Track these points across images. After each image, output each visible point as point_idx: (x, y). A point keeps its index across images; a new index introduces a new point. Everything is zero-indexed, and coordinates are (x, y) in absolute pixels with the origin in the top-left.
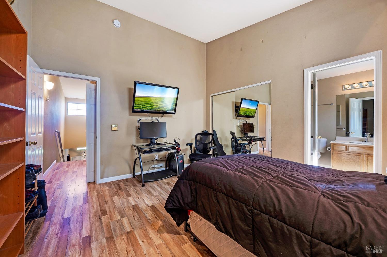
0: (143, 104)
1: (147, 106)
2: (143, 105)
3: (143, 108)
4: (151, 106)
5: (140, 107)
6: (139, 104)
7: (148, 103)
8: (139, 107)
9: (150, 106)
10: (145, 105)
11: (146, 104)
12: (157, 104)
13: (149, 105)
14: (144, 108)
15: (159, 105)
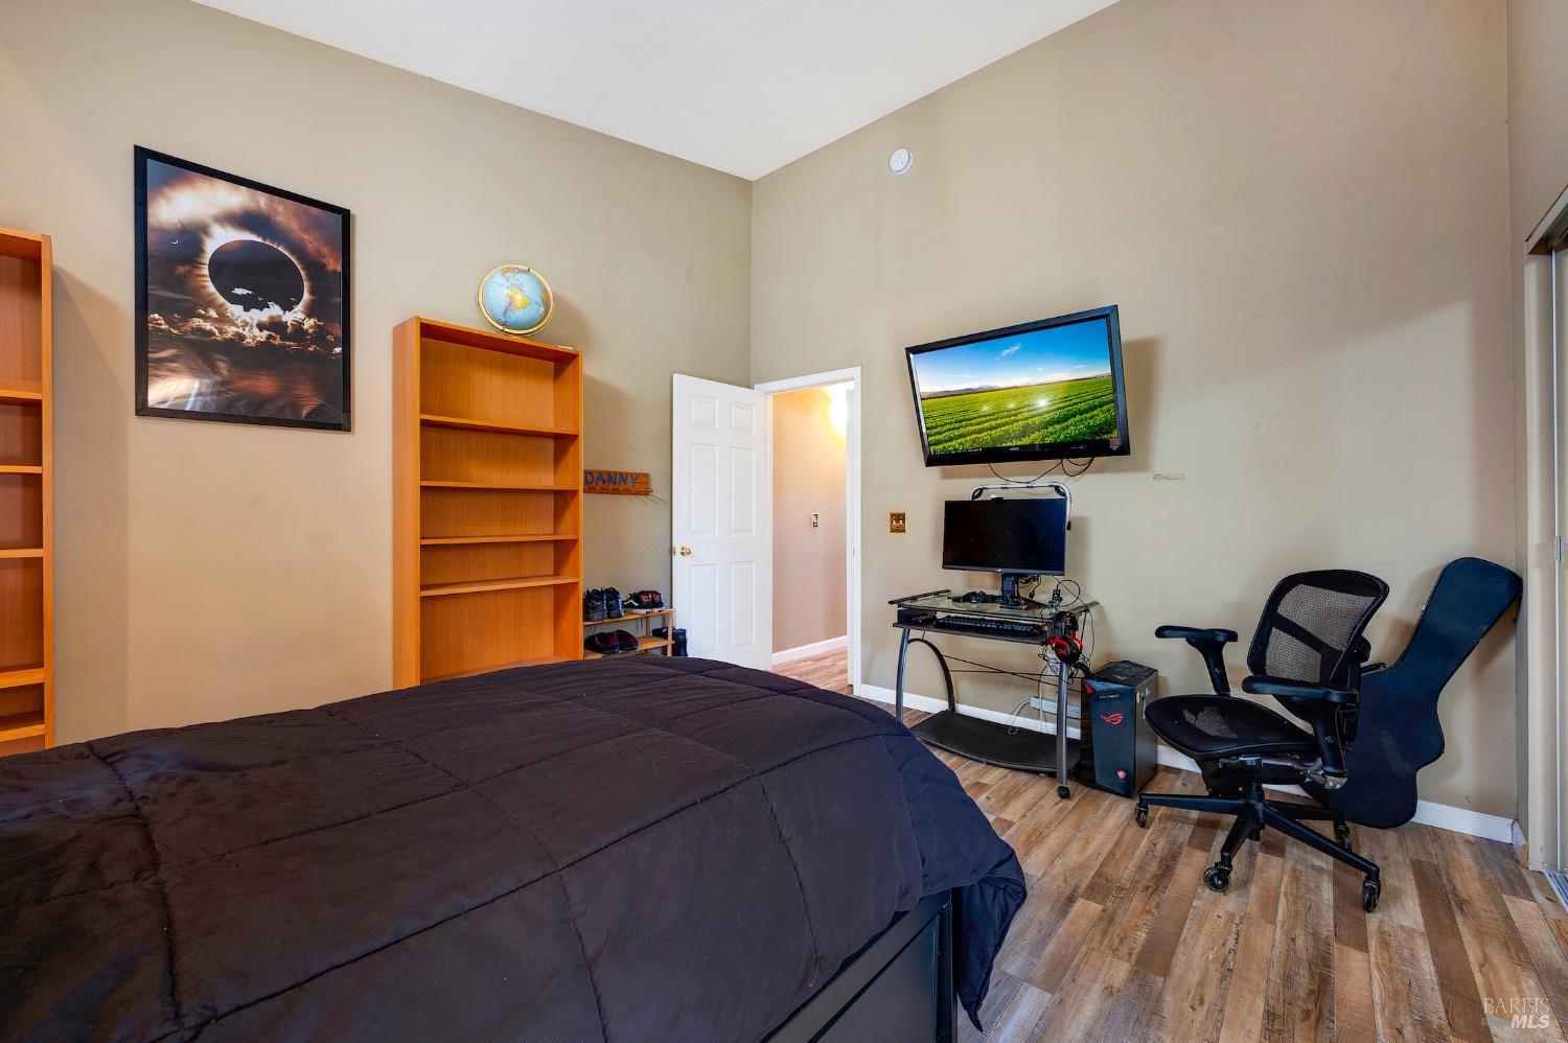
0: (951, 423)
1: (970, 428)
2: (952, 426)
3: (951, 440)
4: (988, 429)
5: (940, 437)
6: (937, 427)
7: (974, 418)
8: (937, 437)
9: (983, 430)
10: (962, 427)
11: (964, 423)
12: (1013, 418)
13: (981, 426)
14: (957, 438)
15: (1026, 419)
